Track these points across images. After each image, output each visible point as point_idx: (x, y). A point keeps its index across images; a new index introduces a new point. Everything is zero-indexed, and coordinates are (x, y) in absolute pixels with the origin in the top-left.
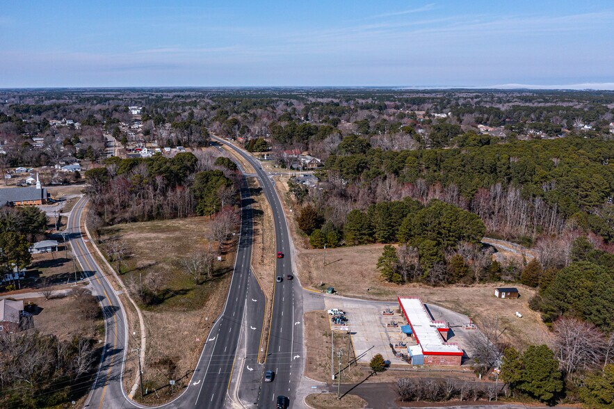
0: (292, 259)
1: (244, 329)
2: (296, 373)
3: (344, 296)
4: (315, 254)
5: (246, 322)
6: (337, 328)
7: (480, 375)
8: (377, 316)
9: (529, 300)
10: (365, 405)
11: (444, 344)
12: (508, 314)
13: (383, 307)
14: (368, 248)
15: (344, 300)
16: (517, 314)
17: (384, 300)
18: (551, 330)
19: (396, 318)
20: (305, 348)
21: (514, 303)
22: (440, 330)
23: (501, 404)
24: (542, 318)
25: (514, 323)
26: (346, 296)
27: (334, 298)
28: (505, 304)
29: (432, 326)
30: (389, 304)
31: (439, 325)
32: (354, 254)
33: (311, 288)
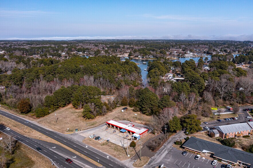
2: (117, 161)
6: (101, 141)
7: (156, 134)
8: (105, 132)
9: (132, 110)
10: (149, 158)
11: (140, 129)
12: (133, 115)
13: (102, 128)
14: (61, 111)
15: (86, 131)
16: (135, 114)
17: (98, 126)
18: (148, 116)
19: (111, 130)
20: (105, 153)
21: (129, 112)
22: (133, 126)
23: (169, 138)
24: (141, 113)
25: (138, 117)
26: (84, 130)
27: (82, 132)
28: (128, 113)
29: (129, 126)
30: (102, 126)
31: (129, 125)
32: (59, 114)
33: (67, 132)
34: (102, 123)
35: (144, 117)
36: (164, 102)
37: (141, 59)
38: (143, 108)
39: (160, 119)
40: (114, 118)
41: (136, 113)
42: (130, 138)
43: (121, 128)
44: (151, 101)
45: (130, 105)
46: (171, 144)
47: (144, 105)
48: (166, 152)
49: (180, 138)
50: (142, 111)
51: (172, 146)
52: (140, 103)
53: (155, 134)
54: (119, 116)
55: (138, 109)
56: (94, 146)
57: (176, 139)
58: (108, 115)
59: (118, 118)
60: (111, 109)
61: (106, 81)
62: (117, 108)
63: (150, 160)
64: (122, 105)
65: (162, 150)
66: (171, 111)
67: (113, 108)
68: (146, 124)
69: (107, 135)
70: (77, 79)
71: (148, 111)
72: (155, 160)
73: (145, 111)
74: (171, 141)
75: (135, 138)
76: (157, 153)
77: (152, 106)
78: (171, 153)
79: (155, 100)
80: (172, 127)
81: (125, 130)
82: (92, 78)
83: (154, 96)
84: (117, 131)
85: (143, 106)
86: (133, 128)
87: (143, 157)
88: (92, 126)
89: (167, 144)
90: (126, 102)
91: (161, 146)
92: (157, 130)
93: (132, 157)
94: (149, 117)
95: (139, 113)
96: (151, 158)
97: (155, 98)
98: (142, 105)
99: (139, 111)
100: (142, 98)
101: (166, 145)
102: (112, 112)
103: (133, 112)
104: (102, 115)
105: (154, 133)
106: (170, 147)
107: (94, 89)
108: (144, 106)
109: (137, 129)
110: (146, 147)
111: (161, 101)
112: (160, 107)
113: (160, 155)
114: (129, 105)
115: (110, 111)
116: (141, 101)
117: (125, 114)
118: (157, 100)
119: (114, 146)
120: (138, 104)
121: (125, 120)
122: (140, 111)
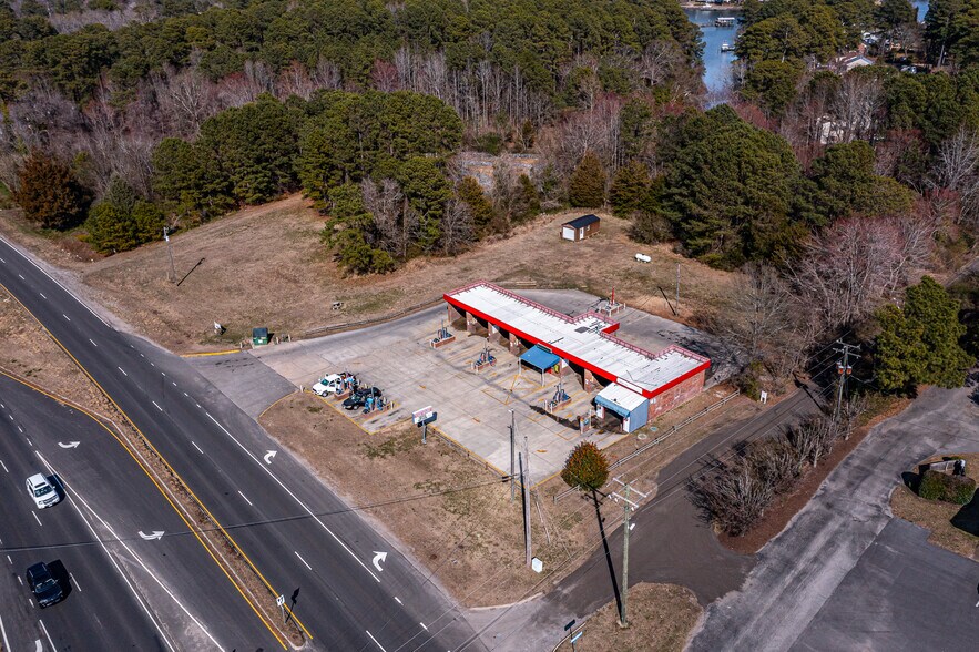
0: (75, 296)
1: (123, 552)
2: (433, 609)
3: (302, 338)
4: (125, 266)
5: (106, 525)
6: (379, 424)
7: (764, 395)
8: (430, 356)
9: (623, 230)
10: (693, 599)
11: (651, 357)
12: (623, 262)
13: (416, 331)
14: (238, 222)
15: (313, 347)
16: (639, 256)
17: (400, 315)
18: (717, 267)
19: (470, 345)
20: (369, 519)
21: (606, 241)
22: (608, 331)
23: (863, 434)
24: (675, 251)
25: (654, 274)
26: (308, 336)
27: (287, 352)
28: (597, 248)
29: (581, 330)
30: (420, 319)
31: (588, 322)
32: (218, 240)
33: (201, 348)
34: (427, 297)
35: (693, 275)
36: (832, 182)
37: (708, 6)
38: (688, 217)
39: (799, 293)
40: (508, 276)
41: (645, 248)
42: (581, 412)
43: (527, 342)
44: (743, 179)
45: (620, 206)
46: (879, 486)
47: (699, 204)
48: (842, 560)
49: (948, 437)
50: (686, 237)
51: (890, 502)
52: (676, 190)
53: (755, 397)
54: (540, 261)
55: (661, 226)
56: (316, 458)
57: (918, 450)
58: (479, 254)
59: (533, 274)
60: (509, 220)
61: (508, 77)
62: (545, 217)
63: (698, 628)
64: (575, 201)
65: (809, 540)
66: (883, 241)
67: (518, 219)
68: (697, 321)
69: (429, 382)
70: (360, 67)
71: (725, 239)
72: (747, 631)
73: (701, 242)
74: (874, 462)
75: (614, 419)
76: (763, 557)
77: (750, 210)
78: (886, 576)
79: (774, 173)
80: (894, 362)
81: (554, 358)
82: (437, 66)
83: (771, 148)
84: (505, 357)
85: (694, 206)
86: (611, 344)
87: (650, 586)
88: (363, 318)
89: (850, 484)
90: (597, 185)
91: (801, 501)
92: (771, 369)
93: (562, 575)
94: (721, 280)
95: (666, 248)
96: (713, 611)
97: (778, 158)
98: (688, 202)
99: (663, 241)
100: (689, 159)
101: (838, 493)
102: (506, 237)
103: (632, 244)
104: (444, 255)
105: (746, 388)
106: (871, 511)
107: (417, 109)
108: (696, 209)
109: (634, 354)
110: (680, 490)
111: (816, 179)
112: (804, 214)
113: (788, 579)
114: (613, 203)
115: (498, 232)
116: (686, 176)
117: (580, 255)
118: (787, 172)
119: (454, 467)
120: (660, 199)
121: (574, 287)
122: (670, 241)
